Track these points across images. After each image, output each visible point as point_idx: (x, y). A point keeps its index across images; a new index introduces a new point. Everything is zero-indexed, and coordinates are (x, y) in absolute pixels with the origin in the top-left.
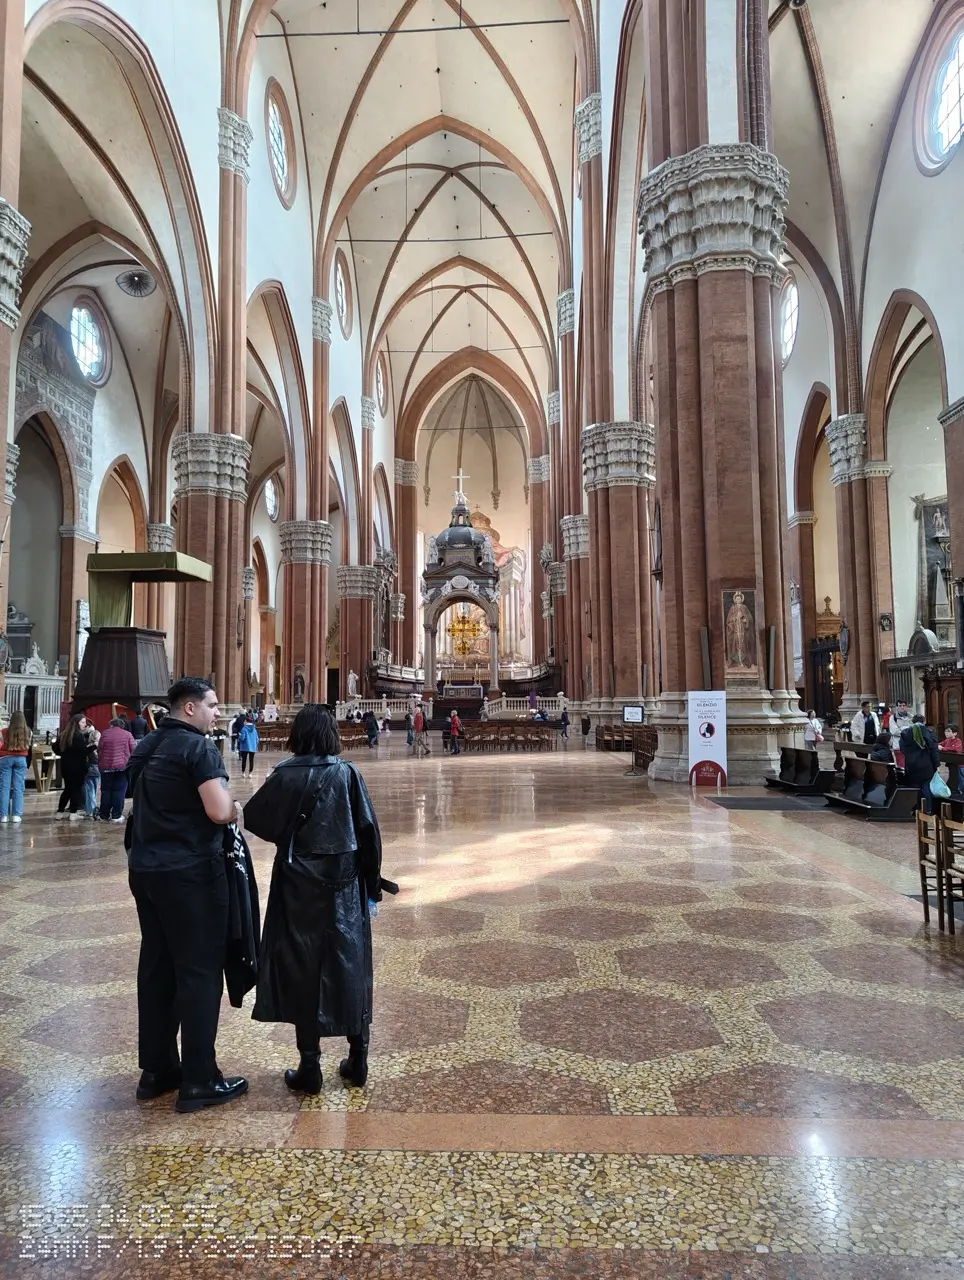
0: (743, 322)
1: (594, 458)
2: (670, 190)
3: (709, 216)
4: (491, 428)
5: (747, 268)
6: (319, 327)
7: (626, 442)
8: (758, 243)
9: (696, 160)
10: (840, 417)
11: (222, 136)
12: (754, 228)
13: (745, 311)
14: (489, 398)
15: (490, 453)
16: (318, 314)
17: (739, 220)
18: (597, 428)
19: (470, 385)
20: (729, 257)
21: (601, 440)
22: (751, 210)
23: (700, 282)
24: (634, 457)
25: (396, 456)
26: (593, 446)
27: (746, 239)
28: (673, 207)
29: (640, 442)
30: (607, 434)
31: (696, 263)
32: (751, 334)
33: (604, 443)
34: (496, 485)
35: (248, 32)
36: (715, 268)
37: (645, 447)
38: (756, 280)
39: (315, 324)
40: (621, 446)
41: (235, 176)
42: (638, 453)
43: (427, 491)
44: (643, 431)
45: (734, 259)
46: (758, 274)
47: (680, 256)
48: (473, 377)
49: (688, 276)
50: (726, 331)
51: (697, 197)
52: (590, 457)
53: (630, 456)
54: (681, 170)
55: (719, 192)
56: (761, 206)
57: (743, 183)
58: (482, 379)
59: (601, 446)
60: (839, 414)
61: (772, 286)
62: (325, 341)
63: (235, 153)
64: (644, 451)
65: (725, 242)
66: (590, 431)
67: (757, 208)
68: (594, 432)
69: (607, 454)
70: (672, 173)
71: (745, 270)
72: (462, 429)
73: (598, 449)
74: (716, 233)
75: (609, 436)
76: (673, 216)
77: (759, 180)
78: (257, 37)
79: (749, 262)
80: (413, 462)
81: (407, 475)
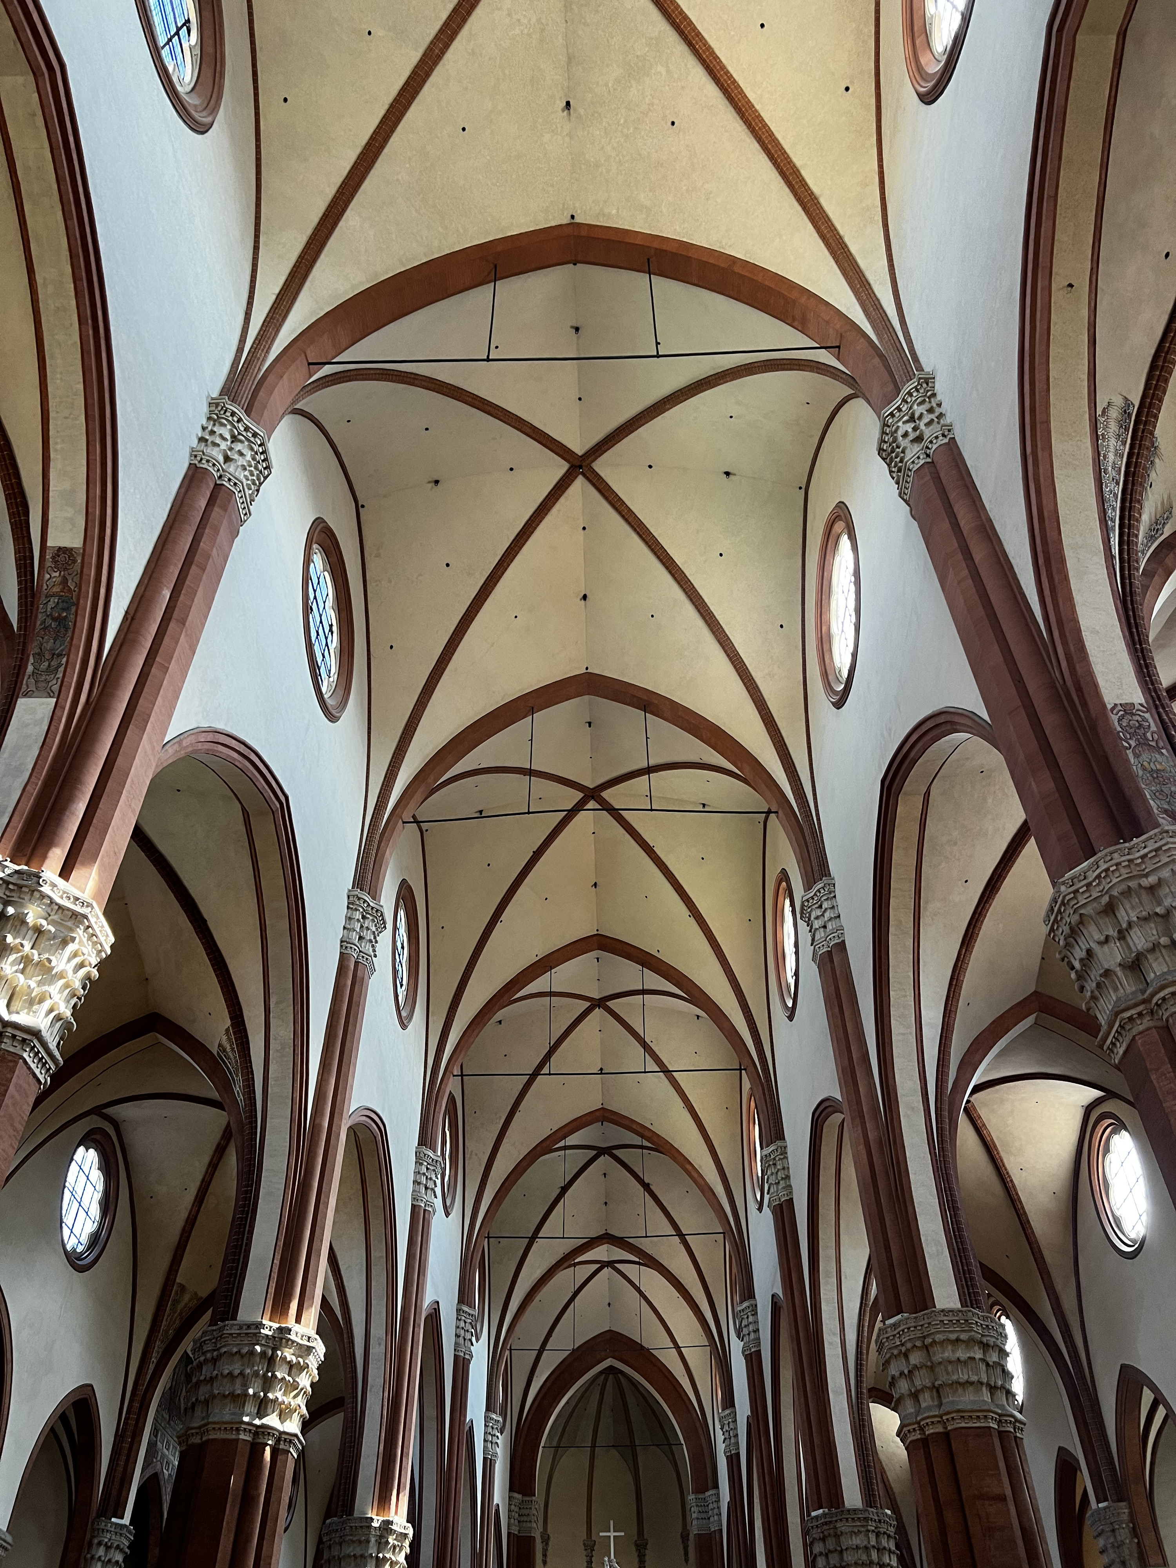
0: (1000, 1481)
1: (827, 1555)
2: (909, 1345)
3: (948, 1373)
4: (633, 1446)
5: (991, 1425)
6: (461, 1340)
7: (862, 1536)
8: (995, 1397)
9: (927, 1321)
10: (1100, 1505)
11: (417, 1173)
12: (988, 1385)
13: (998, 1468)
14: (631, 1400)
15: (629, 1478)
16: (462, 1324)
17: (974, 1378)
18: (824, 1515)
19: (606, 1380)
20: (974, 1414)
21: (832, 1531)
22: (983, 1367)
23: (952, 1436)
24: (874, 1555)
25: (511, 1489)
26: (823, 1539)
27: (986, 1396)
28: (915, 1358)
29: (878, 1535)
30: (839, 1525)
31: (944, 1418)
32: (1008, 1492)
33: (837, 1536)
34: (640, 1532)
35: (448, 1073)
36: (963, 1425)
37: (884, 1542)
38: (1002, 1434)
39: (457, 1336)
40: (856, 1541)
41: (425, 1210)
42: (878, 1550)
43: (546, 1540)
44: (880, 1521)
45: (978, 1417)
46: (1002, 1429)
47: (929, 1408)
48: (611, 1368)
49: (939, 1429)
50: (985, 1489)
51: (934, 1353)
52: (821, 1554)
53: (869, 1556)
54: (915, 1327)
55: (953, 1351)
56: (991, 1363)
57: (972, 1344)
58: (621, 1372)
59: (834, 1540)
60: (1098, 1502)
61: (1016, 1437)
62: (467, 1357)
63: (426, 1188)
64: (884, 1548)
65: (966, 1399)
66: (817, 1517)
67: (988, 1365)
68: (823, 1520)
69: (841, 1552)
70: (909, 1329)
71: (990, 1427)
72: (593, 1446)
73: (831, 1544)
74: (957, 1390)
75: (843, 1527)
76: (915, 1367)
77: (985, 1340)
78: (454, 1076)
79: (992, 1419)
80: (534, 1498)
81: (525, 1518)
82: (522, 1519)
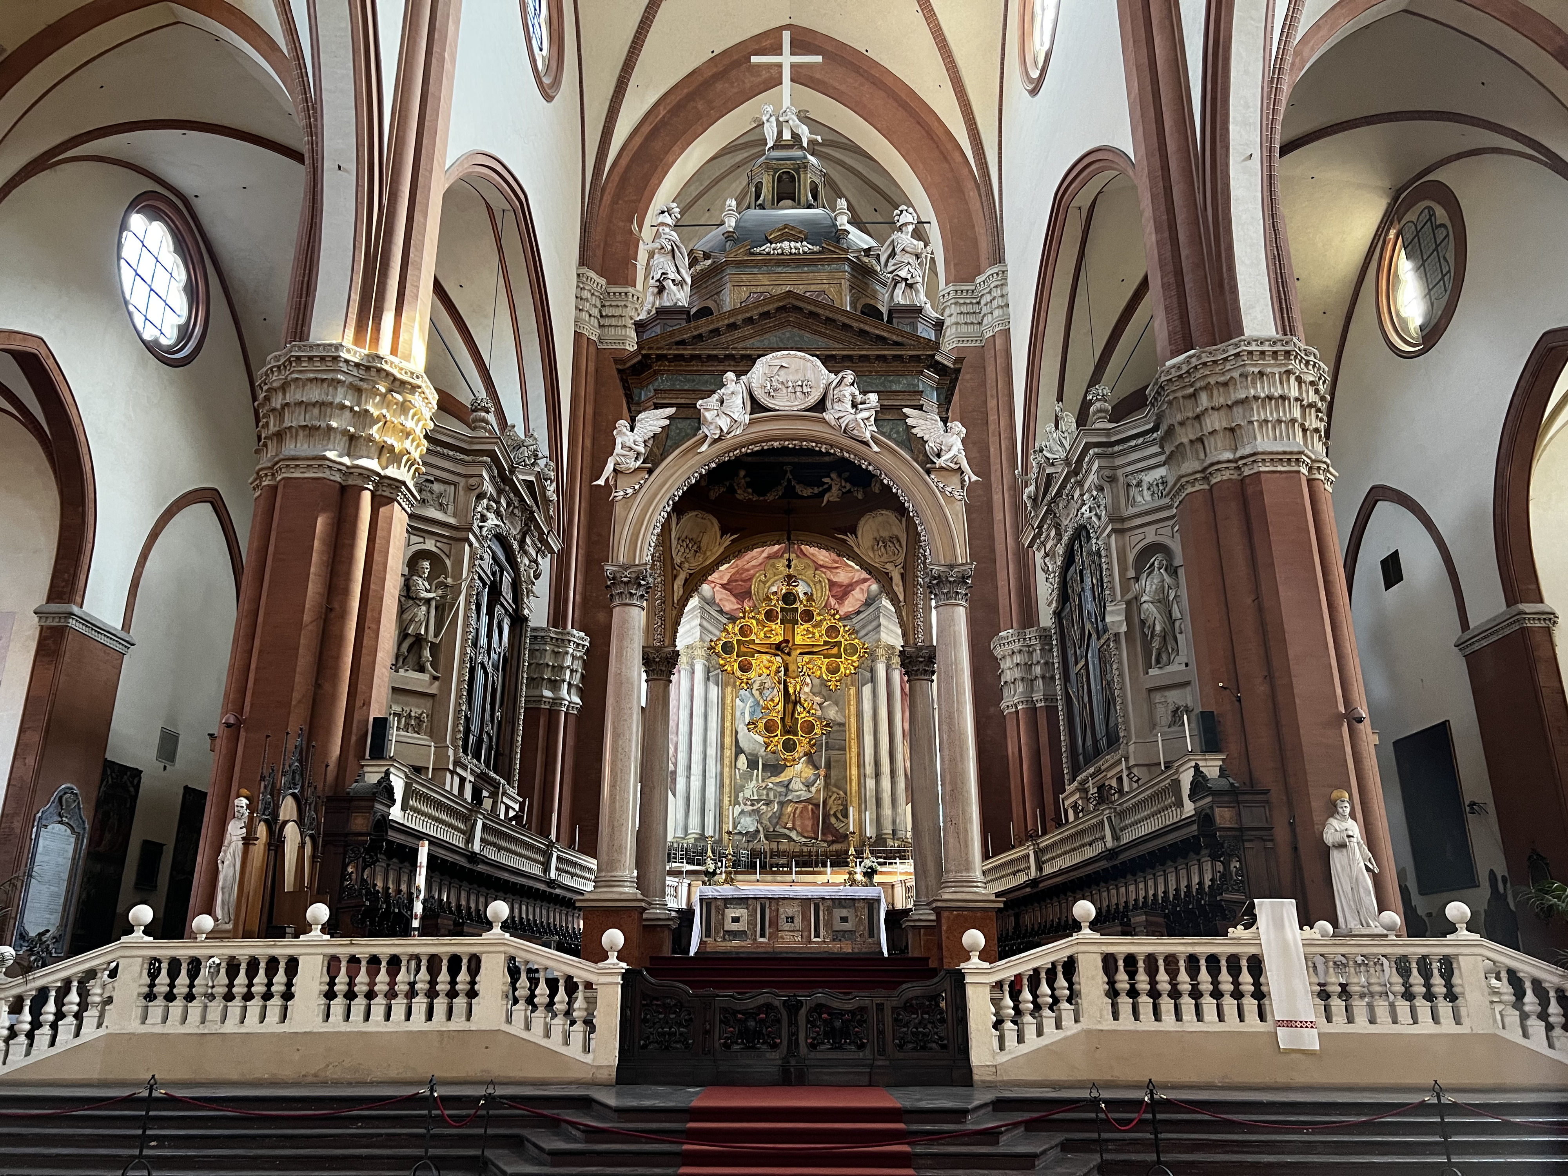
25: (583, 262)
80: (631, 289)
81: (613, 322)
82: (607, 322)
